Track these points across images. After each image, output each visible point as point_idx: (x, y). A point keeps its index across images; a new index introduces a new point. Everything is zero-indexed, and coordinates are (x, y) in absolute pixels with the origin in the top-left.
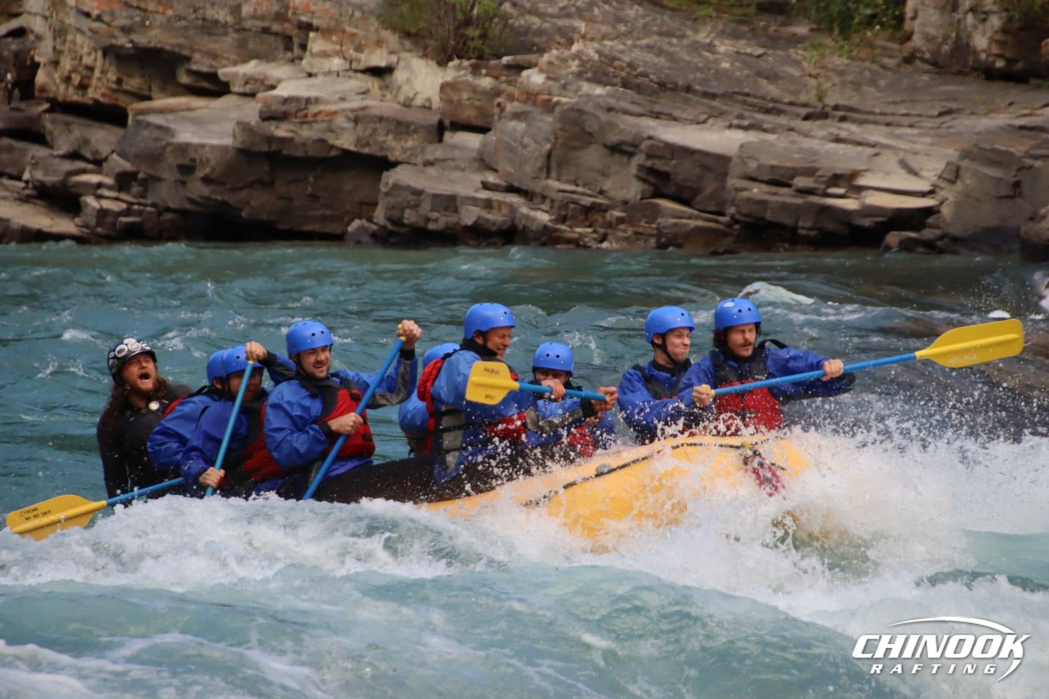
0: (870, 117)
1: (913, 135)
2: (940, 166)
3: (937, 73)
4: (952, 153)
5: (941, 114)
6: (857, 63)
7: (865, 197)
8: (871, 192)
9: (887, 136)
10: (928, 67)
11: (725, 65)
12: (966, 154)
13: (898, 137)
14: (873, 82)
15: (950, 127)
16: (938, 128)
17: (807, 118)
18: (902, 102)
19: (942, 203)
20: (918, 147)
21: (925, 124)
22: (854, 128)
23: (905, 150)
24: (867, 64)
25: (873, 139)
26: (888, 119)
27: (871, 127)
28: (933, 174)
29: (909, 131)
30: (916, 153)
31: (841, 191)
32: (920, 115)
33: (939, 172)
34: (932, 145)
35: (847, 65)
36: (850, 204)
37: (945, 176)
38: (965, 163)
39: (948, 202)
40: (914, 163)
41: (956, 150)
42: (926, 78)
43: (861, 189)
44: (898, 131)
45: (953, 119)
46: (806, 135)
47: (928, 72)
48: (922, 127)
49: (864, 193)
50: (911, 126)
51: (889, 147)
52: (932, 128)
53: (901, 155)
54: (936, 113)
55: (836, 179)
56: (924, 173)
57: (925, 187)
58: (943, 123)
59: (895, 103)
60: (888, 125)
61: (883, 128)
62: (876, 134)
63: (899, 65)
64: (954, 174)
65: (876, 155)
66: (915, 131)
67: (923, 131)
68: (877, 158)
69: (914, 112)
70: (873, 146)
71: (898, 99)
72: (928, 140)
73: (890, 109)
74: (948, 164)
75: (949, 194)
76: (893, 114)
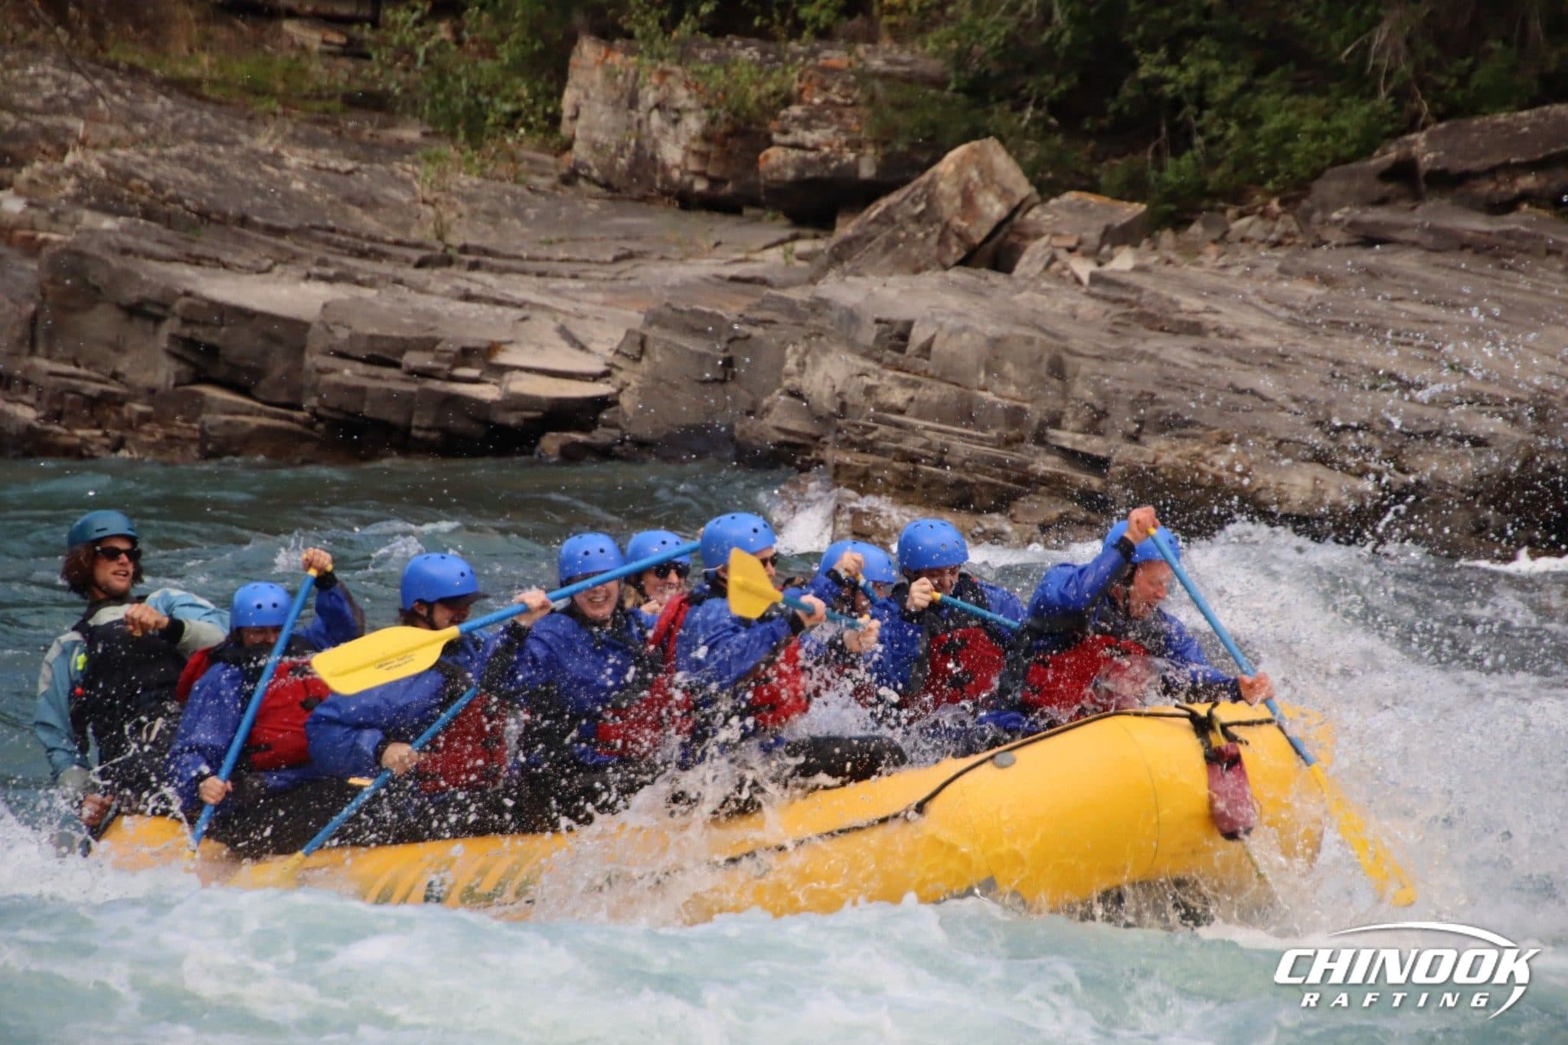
0: (514, 264)
1: (576, 290)
2: (619, 336)
3: (611, 199)
4: (634, 317)
5: (617, 260)
6: (493, 184)
7: (510, 380)
8: (517, 374)
9: (539, 291)
10: (598, 190)
11: (298, 186)
12: (654, 319)
13: (556, 292)
14: (518, 213)
15: (630, 279)
16: (614, 279)
17: (421, 264)
18: (561, 241)
19: (621, 390)
20: (585, 307)
21: (593, 274)
22: (490, 279)
23: (566, 313)
24: (508, 185)
25: (519, 295)
26: (542, 266)
27: (516, 277)
28: (607, 347)
29: (571, 284)
30: (582, 317)
31: (474, 373)
32: (587, 261)
33: (615, 345)
34: (604, 304)
35: (478, 187)
36: (487, 392)
37: (625, 350)
38: (653, 332)
39: (630, 388)
40: (579, 331)
41: (640, 312)
42: (594, 205)
43: (503, 369)
44: (555, 284)
45: (635, 266)
46: (421, 290)
47: (597, 197)
48: (590, 279)
49: (507, 376)
50: (574, 277)
51: (544, 308)
52: (605, 279)
53: (561, 318)
54: (609, 258)
55: (466, 355)
56: (593, 346)
57: (598, 367)
58: (619, 273)
59: (550, 243)
60: (540, 274)
61: (534, 279)
62: (522, 289)
63: (554, 188)
64: (638, 348)
65: (524, 319)
66: (581, 285)
67: (591, 284)
68: (525, 324)
69: (577, 257)
70: (519, 305)
71: (554, 237)
72: (599, 297)
73: (543, 252)
74: (629, 332)
75: (632, 376)
76: (548, 259)
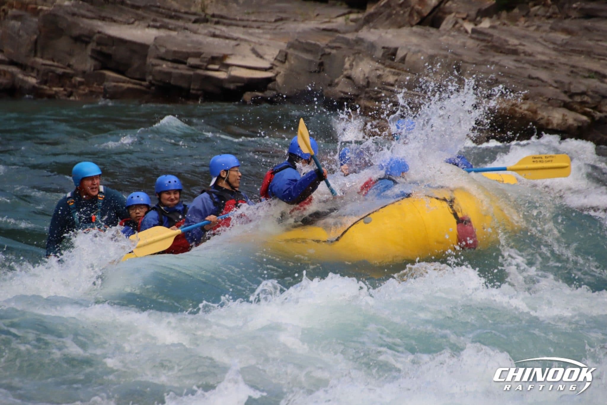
0: (234, 22)
1: (260, 33)
2: (277, 52)
4: (283, 45)
5: (276, 21)
7: (231, 70)
8: (234, 68)
9: (244, 34)
12: (291, 46)
13: (251, 34)
14: (236, 1)
15: (281, 29)
16: (274, 29)
17: (195, 22)
18: (253, 13)
19: (277, 75)
20: (262, 41)
21: (266, 27)
22: (224, 28)
23: (255, 43)
25: (235, 35)
26: (245, 23)
27: (234, 28)
28: (272, 57)
29: (257, 31)
30: (261, 44)
31: (216, 67)
32: (264, 21)
33: (275, 56)
34: (271, 39)
36: (222, 75)
37: (279, 58)
38: (291, 51)
39: (281, 74)
40: (260, 50)
41: (285, 43)
43: (228, 66)
44: (250, 31)
45: (283, 24)
46: (195, 32)
48: (265, 29)
49: (230, 68)
50: (258, 28)
51: (245, 40)
52: (271, 29)
53: (253, 45)
54: (273, 20)
55: (214, 60)
56: (266, 57)
57: (267, 65)
58: (277, 26)
59: (248, 14)
60: (244, 27)
61: (242, 29)
62: (237, 33)
64: (283, 58)
65: (238, 45)
66: (261, 31)
67: (265, 31)
68: (238, 48)
69: (260, 20)
70: (236, 39)
71: (250, 11)
72: (268, 36)
73: (246, 17)
74: (280, 52)
75: (282, 69)
76: (248, 20)
